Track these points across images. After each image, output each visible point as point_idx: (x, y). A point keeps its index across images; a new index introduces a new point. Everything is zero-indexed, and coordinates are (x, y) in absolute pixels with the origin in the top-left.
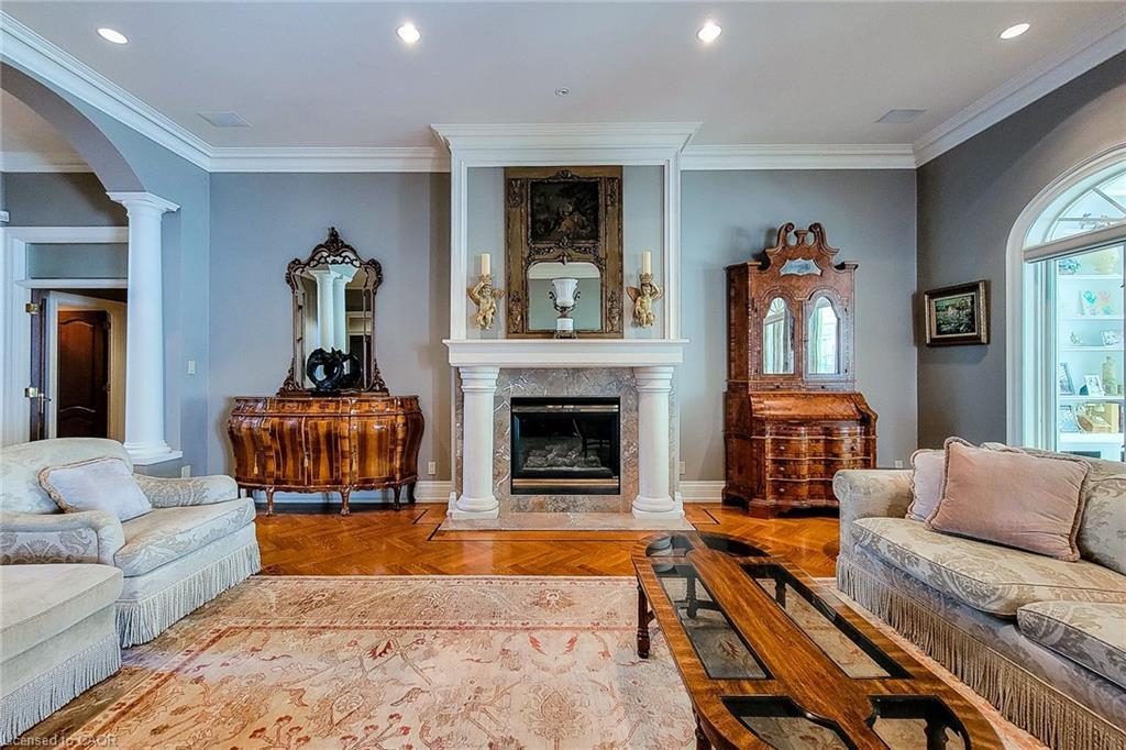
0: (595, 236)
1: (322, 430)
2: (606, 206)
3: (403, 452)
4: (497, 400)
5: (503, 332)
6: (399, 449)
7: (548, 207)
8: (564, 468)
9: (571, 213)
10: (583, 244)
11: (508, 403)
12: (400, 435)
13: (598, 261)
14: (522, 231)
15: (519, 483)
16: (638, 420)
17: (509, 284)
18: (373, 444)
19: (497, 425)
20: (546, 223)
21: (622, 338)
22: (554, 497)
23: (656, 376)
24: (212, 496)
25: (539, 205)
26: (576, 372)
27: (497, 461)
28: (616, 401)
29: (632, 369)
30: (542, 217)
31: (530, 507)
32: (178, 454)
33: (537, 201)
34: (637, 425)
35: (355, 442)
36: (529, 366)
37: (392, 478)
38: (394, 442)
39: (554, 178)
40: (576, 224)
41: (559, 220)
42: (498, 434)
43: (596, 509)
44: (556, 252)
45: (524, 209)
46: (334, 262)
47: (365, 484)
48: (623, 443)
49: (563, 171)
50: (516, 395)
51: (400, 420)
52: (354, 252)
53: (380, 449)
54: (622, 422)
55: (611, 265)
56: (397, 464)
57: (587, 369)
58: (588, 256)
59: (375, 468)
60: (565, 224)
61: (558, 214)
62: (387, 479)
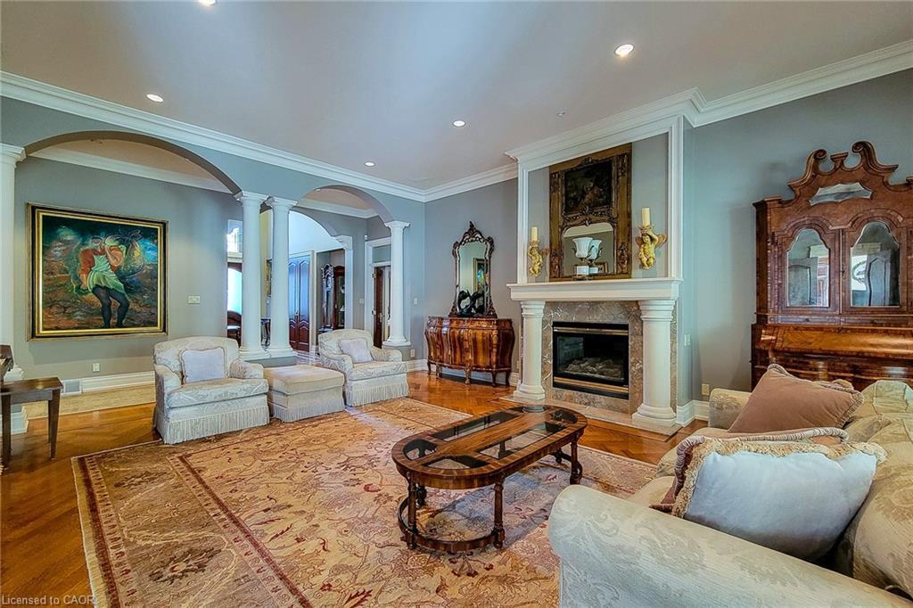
0: (608, 202)
1: (456, 335)
2: (618, 177)
3: (497, 353)
4: (544, 322)
5: (548, 278)
6: (495, 350)
7: (576, 187)
8: (588, 374)
9: (592, 189)
10: (599, 210)
11: (550, 325)
12: (495, 342)
13: (611, 221)
14: (559, 207)
15: (559, 380)
16: (642, 342)
17: (551, 245)
18: (480, 346)
19: (544, 339)
20: (575, 199)
21: (630, 278)
22: (580, 393)
23: (651, 308)
24: (391, 358)
25: (570, 187)
26: (594, 304)
27: (544, 364)
28: (625, 327)
29: (637, 302)
30: (572, 195)
31: (564, 397)
32: (409, 343)
33: (569, 184)
34: (642, 346)
35: (471, 343)
36: (564, 300)
37: (491, 367)
38: (491, 344)
39: (580, 165)
40: (596, 195)
41: (584, 194)
42: (544, 346)
43: (610, 407)
44: (582, 218)
45: (561, 190)
46: (472, 241)
47: (477, 368)
48: (631, 360)
49: (586, 158)
50: (555, 320)
51: (495, 333)
52: (481, 235)
53: (484, 349)
54: (630, 343)
55: (622, 223)
56: (494, 359)
57: (603, 302)
58: (604, 218)
59: (482, 360)
60: (588, 197)
61: (583, 191)
62: (488, 367)
